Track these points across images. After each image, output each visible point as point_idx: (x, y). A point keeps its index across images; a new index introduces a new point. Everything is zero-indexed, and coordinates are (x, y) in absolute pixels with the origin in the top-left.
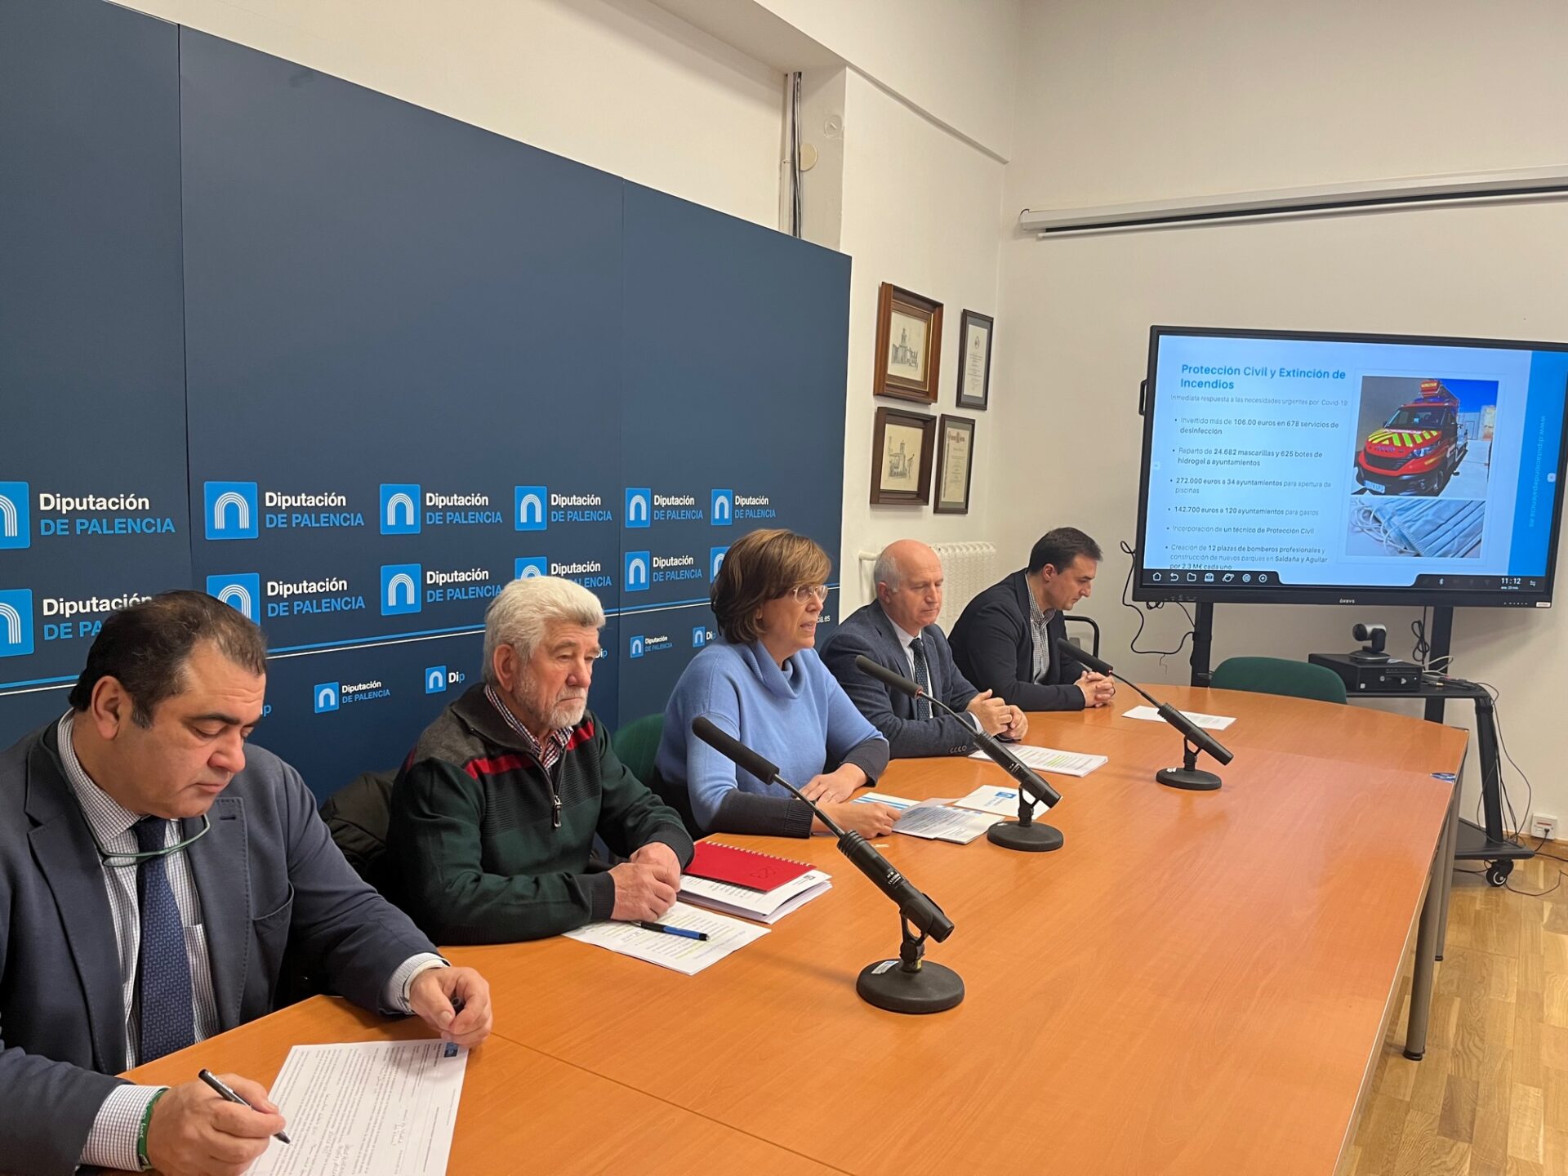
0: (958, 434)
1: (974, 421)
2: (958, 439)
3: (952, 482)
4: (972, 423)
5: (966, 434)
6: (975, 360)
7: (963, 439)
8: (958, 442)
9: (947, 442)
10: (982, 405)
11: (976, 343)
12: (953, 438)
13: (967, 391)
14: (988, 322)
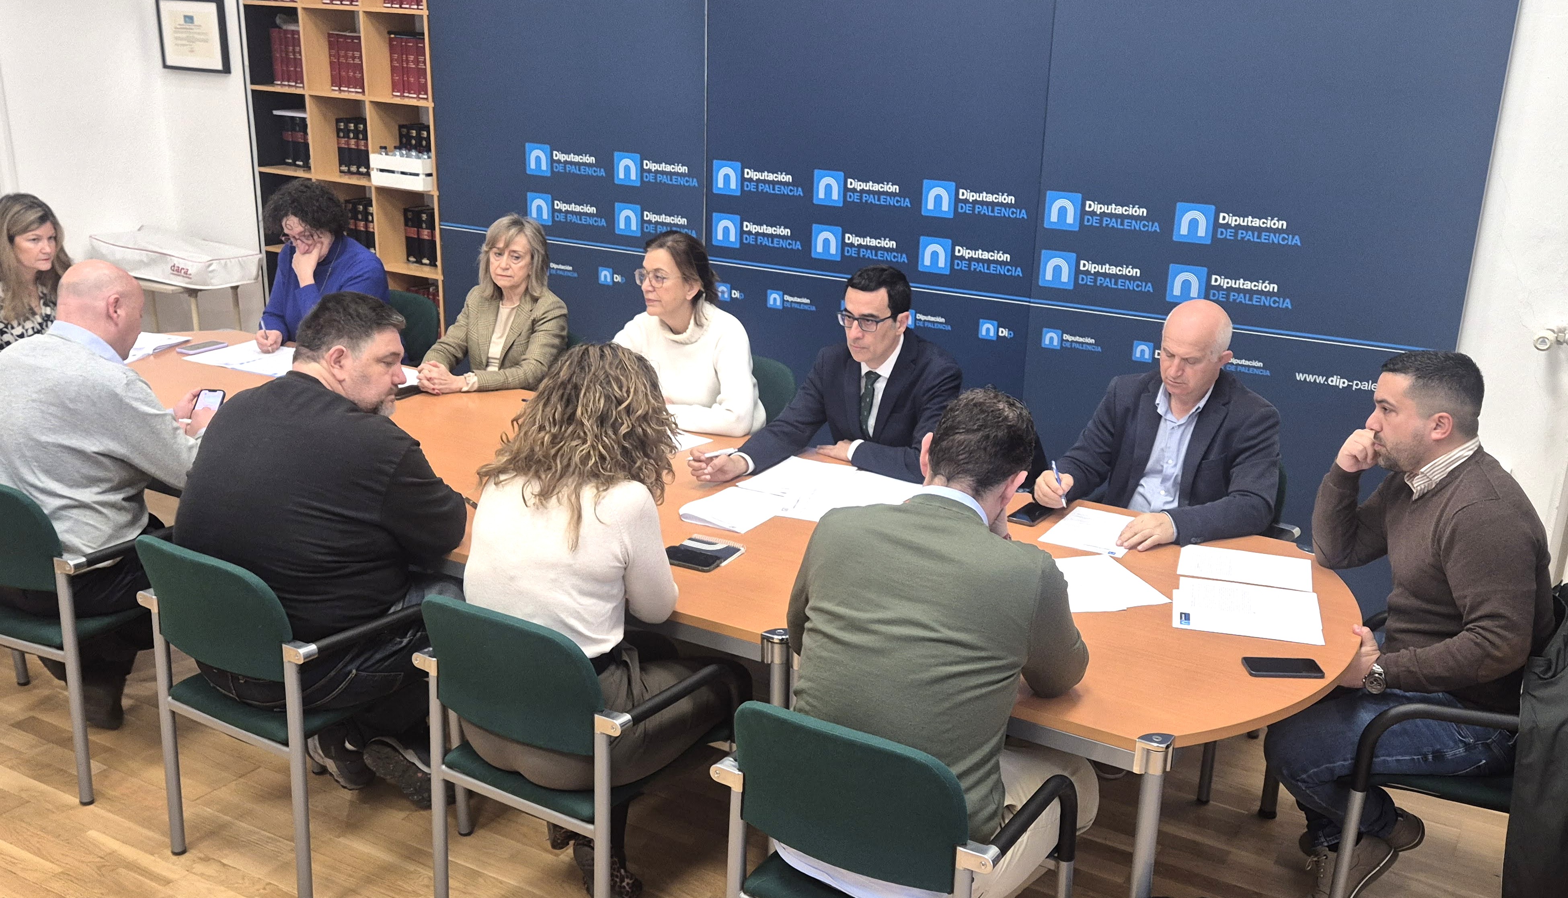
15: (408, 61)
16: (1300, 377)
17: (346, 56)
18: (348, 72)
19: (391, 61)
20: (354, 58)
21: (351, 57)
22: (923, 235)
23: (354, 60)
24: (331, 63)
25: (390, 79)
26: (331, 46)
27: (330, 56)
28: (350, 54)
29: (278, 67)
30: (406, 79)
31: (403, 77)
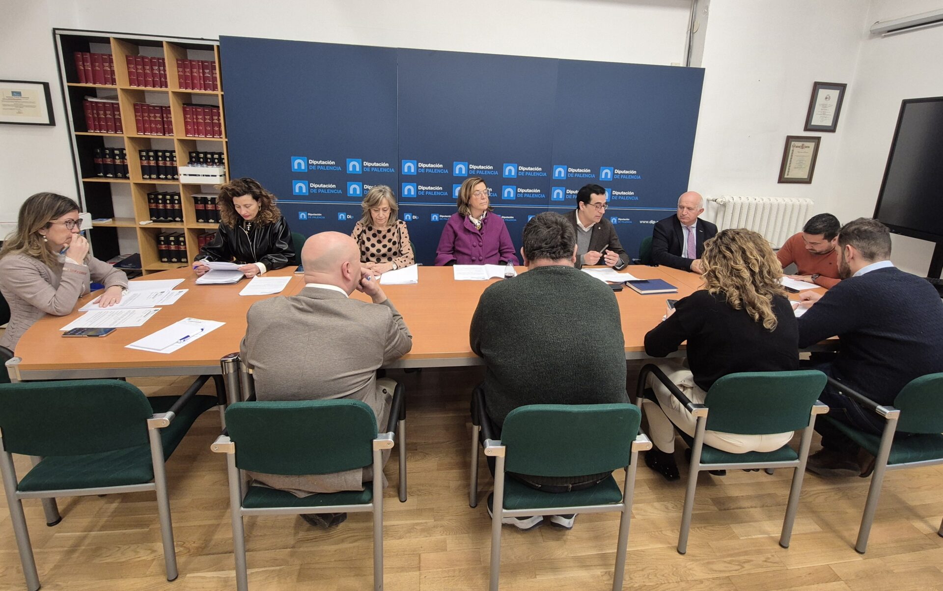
0: (803, 145)
1: (820, 138)
2: (802, 147)
3: (795, 168)
4: (819, 138)
5: (812, 145)
6: (824, 106)
7: (809, 147)
8: (803, 148)
9: (791, 149)
10: (832, 129)
11: (826, 98)
12: (797, 147)
13: (815, 122)
14: (842, 88)
15: (197, 119)
16: (641, 222)
17: (149, 117)
18: (151, 124)
19: (185, 118)
20: (155, 117)
21: (153, 117)
22: (504, 185)
23: (155, 118)
24: (137, 121)
25: (184, 128)
26: (136, 111)
27: (136, 116)
28: (152, 115)
29: (91, 122)
30: (196, 128)
31: (194, 127)
